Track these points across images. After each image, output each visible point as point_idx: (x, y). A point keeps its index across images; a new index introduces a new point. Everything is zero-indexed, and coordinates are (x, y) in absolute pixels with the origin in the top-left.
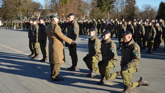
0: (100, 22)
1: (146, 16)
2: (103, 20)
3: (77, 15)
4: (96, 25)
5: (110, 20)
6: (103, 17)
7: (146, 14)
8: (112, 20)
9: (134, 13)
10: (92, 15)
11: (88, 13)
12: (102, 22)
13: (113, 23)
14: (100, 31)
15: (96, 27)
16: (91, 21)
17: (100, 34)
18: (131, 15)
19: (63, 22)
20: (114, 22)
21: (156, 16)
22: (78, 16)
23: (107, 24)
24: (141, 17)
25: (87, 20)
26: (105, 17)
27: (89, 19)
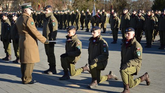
0: (83, 14)
1: (140, 6)
2: (88, 11)
3: (57, 4)
4: (80, 17)
5: (97, 10)
6: (88, 7)
7: (140, 4)
8: (99, 11)
9: (126, 2)
10: (75, 5)
11: (71, 2)
12: (87, 13)
13: (100, 15)
14: (84, 25)
15: (79, 19)
16: (73, 12)
17: (84, 28)
18: (123, 5)
19: (39, 13)
20: (101, 13)
21: (151, 6)
22: (58, 6)
23: (93, 15)
24: (134, 7)
25: (69, 11)
26: (91, 7)
27: (72, 9)
